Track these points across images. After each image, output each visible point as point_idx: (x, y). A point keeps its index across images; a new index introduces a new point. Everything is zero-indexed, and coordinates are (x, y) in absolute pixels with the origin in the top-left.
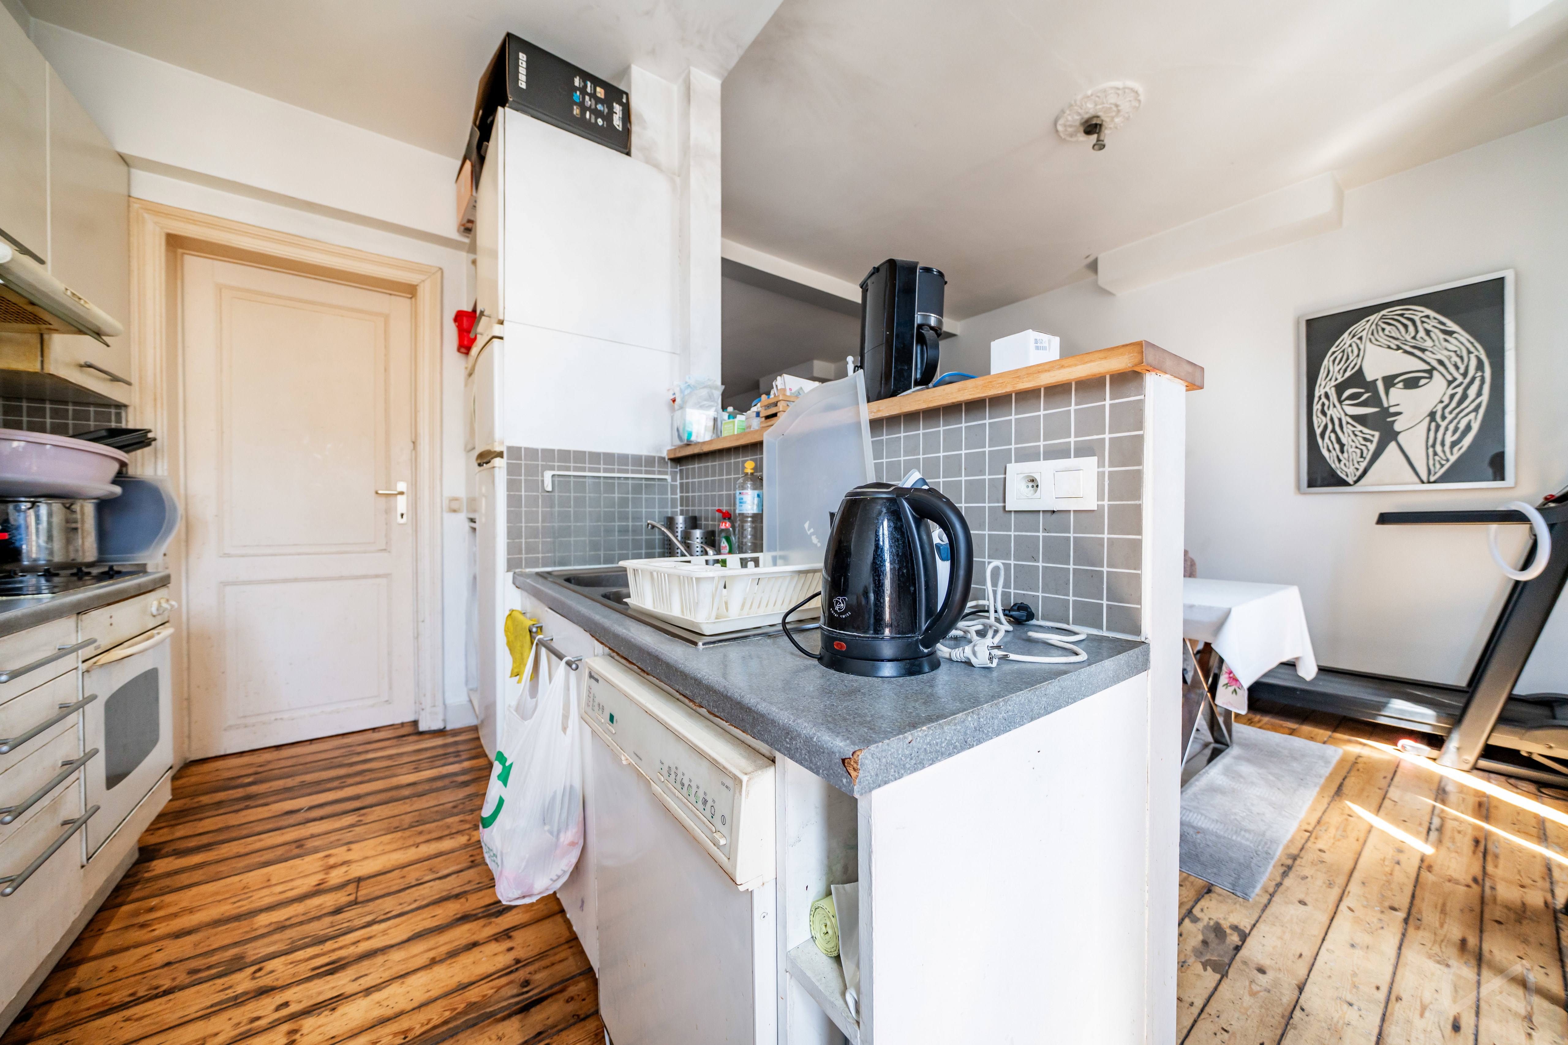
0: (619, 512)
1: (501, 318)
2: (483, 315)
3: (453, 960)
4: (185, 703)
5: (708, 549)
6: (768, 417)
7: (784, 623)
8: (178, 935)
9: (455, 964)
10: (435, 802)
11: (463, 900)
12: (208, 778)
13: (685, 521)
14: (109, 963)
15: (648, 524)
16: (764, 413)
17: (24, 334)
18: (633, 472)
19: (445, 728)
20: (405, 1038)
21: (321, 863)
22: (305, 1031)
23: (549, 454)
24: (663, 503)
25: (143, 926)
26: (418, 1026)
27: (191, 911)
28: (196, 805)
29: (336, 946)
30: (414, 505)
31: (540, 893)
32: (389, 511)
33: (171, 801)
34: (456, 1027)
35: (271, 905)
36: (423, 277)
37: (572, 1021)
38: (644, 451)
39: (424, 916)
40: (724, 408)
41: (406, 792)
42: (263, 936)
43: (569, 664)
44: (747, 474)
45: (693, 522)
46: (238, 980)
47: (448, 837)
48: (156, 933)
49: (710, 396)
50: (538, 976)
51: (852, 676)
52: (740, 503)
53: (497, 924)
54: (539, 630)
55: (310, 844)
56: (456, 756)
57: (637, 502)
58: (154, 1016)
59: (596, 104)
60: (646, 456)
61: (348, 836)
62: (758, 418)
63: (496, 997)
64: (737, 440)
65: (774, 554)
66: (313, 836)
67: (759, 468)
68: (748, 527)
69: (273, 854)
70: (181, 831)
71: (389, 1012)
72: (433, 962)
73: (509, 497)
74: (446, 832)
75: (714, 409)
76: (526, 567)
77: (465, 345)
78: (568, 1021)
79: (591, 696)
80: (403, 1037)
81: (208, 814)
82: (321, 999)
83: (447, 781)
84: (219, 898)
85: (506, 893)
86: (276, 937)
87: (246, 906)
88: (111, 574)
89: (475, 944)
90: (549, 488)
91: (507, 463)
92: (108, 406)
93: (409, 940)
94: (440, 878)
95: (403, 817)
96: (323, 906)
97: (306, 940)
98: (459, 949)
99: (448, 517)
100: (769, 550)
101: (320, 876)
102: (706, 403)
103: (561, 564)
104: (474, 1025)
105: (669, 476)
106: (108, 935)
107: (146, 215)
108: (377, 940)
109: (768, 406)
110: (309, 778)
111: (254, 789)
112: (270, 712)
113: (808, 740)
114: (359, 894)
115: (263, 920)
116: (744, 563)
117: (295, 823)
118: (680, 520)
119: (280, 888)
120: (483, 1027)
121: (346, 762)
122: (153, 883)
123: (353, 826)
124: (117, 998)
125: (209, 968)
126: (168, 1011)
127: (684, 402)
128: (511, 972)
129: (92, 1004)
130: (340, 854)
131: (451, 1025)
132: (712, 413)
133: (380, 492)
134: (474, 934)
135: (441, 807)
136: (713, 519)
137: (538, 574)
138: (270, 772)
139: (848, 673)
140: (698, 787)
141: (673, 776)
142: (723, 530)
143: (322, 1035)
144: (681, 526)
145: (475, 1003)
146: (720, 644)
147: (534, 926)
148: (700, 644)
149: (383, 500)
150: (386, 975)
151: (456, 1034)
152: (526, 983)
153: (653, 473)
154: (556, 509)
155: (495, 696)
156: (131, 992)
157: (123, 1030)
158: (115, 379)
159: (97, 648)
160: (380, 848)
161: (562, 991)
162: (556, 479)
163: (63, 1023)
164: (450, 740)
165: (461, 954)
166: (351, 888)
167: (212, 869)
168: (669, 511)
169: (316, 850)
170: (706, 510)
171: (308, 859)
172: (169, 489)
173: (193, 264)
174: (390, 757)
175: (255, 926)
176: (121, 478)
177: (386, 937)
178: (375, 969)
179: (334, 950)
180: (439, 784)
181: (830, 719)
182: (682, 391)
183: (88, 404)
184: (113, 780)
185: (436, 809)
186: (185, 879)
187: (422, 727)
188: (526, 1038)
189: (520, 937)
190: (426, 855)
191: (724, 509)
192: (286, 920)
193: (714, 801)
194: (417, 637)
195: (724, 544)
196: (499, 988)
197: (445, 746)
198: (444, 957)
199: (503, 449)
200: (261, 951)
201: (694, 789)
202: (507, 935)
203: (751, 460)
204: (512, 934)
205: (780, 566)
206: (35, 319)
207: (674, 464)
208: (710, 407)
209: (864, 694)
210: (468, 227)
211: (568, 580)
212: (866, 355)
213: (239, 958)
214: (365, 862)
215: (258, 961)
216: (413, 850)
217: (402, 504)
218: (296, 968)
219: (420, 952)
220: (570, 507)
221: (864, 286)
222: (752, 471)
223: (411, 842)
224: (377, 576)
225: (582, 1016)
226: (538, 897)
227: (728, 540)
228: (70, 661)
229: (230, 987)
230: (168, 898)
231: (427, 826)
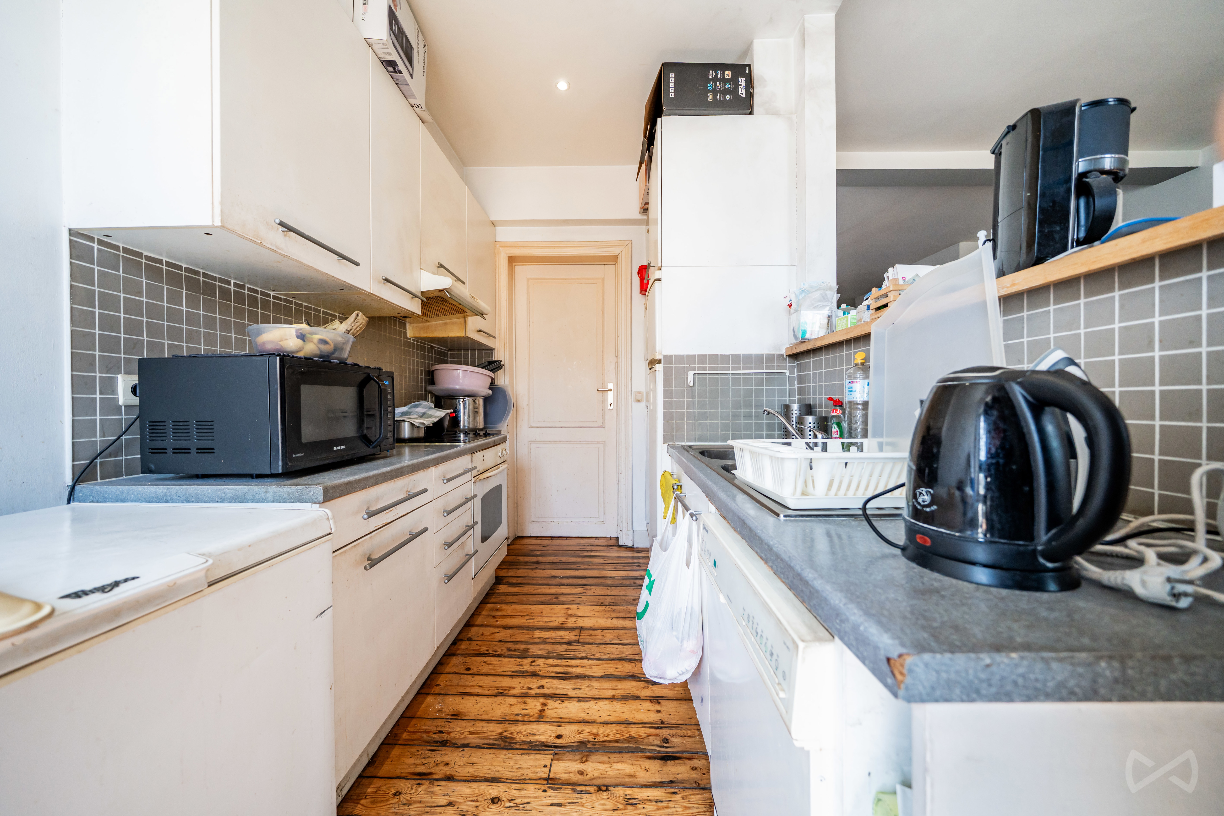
0: (743, 400)
1: (660, 265)
2: (650, 266)
3: (624, 702)
4: (516, 505)
5: (817, 433)
6: (878, 309)
7: (864, 508)
8: (506, 627)
9: (625, 705)
10: (622, 593)
11: (633, 664)
12: (523, 548)
13: (800, 408)
14: (482, 630)
15: (764, 411)
16: (874, 305)
17: (457, 319)
18: (756, 368)
19: (633, 546)
20: (595, 739)
21: (565, 612)
22: (549, 706)
23: (691, 358)
24: (782, 393)
25: (494, 617)
26: (602, 735)
27: (511, 617)
28: (517, 561)
29: (567, 664)
30: (617, 398)
31: (670, 680)
32: (604, 401)
33: (506, 555)
34: (622, 748)
35: (541, 627)
36: (621, 249)
37: (694, 785)
38: (765, 351)
39: (611, 665)
40: (839, 306)
41: (609, 582)
42: (536, 643)
43: (692, 515)
44: (857, 364)
45: (808, 409)
46: (525, 663)
47: (629, 619)
48: (498, 623)
49: (823, 297)
50: (674, 740)
51: (936, 575)
52: (850, 391)
53: (652, 690)
54: (679, 488)
55: (562, 598)
56: (638, 566)
57: (759, 393)
58: (494, 665)
59: (725, 85)
60: (766, 355)
61: (578, 600)
62: (869, 311)
63: (646, 741)
64: (847, 333)
65: (880, 440)
66: (562, 594)
67: (867, 359)
68: (859, 413)
69: (544, 599)
70: (511, 573)
71: (588, 718)
72: (613, 698)
73: (665, 391)
74: (628, 615)
75: (828, 308)
76: (676, 441)
77: (644, 289)
78: (692, 784)
79: (704, 542)
80: (594, 737)
81: (522, 567)
82: (557, 692)
83: (631, 581)
84: (522, 614)
85: (650, 670)
86: (542, 646)
87: (532, 623)
88: (486, 435)
89: (637, 698)
90: (692, 384)
91: (664, 367)
92: (488, 350)
93: (601, 677)
94: (622, 644)
95: (606, 597)
96: (563, 638)
97: (554, 654)
98: (628, 696)
99: (635, 404)
100: (874, 436)
101: (563, 619)
102: (819, 303)
103: (700, 440)
104: (633, 752)
105: (786, 370)
106: (482, 616)
107: (501, 249)
108: (586, 669)
109: (877, 299)
110: (564, 559)
111: (541, 559)
112: (549, 517)
113: (855, 628)
114: (581, 637)
115: (538, 634)
116: (846, 447)
117: (556, 584)
118: (795, 407)
119: (546, 619)
120: (637, 757)
121: (581, 554)
122: (499, 597)
123: (581, 594)
124: (483, 649)
125: (515, 651)
126: (498, 666)
127: (799, 305)
128: (657, 728)
129: (475, 648)
130: (573, 610)
131: (620, 745)
132: (826, 312)
133: (599, 390)
134: (638, 690)
135: (627, 597)
136: (827, 407)
137: (682, 447)
138: (548, 551)
139: (932, 569)
140: (767, 639)
141: (751, 623)
142: (833, 416)
143: (556, 714)
144: (796, 412)
145: (634, 738)
146: (801, 518)
147: (675, 702)
148: (782, 516)
149: (601, 394)
150: (589, 694)
151: (622, 752)
152: (666, 741)
153: (773, 368)
154: (697, 399)
155: (656, 530)
156: (487, 649)
157: (483, 667)
158: (490, 336)
159: (478, 471)
160: (593, 613)
161: (690, 759)
162: (697, 377)
163: (465, 653)
164: (636, 555)
165: (629, 700)
166: (577, 632)
167: (521, 597)
168: (787, 400)
169: (563, 603)
170: (818, 398)
171: (560, 607)
172: (510, 391)
173: (521, 270)
174: (603, 557)
175: (534, 636)
176: (492, 386)
177: (591, 670)
178: (585, 689)
179: (566, 666)
180: (627, 582)
181: (886, 613)
182: (797, 297)
183: (482, 350)
184: (484, 539)
185: (624, 598)
186: (510, 599)
187: (621, 542)
188: (663, 780)
189: (665, 706)
190: (616, 626)
191: (836, 397)
192: (547, 638)
193: (778, 656)
194: (618, 483)
195: (835, 428)
196: (650, 735)
197: (633, 557)
198: (619, 697)
199: (661, 357)
200: (535, 651)
201: (764, 640)
202: (657, 700)
203: (863, 351)
204: (660, 701)
205: (886, 452)
206: (463, 312)
207: (791, 360)
208: (824, 306)
209: (943, 597)
210: (645, 209)
211: (702, 453)
212: (1000, 224)
213: (526, 651)
214: (585, 619)
215: (533, 657)
216: (609, 620)
217: (610, 396)
218: (548, 668)
219: (606, 688)
220: (707, 398)
221: (997, 152)
222: (863, 361)
223: (608, 615)
224: (598, 442)
225: (701, 786)
226: (670, 682)
227: (839, 425)
228: (468, 476)
229: (521, 665)
230: (504, 607)
231: (618, 607)
